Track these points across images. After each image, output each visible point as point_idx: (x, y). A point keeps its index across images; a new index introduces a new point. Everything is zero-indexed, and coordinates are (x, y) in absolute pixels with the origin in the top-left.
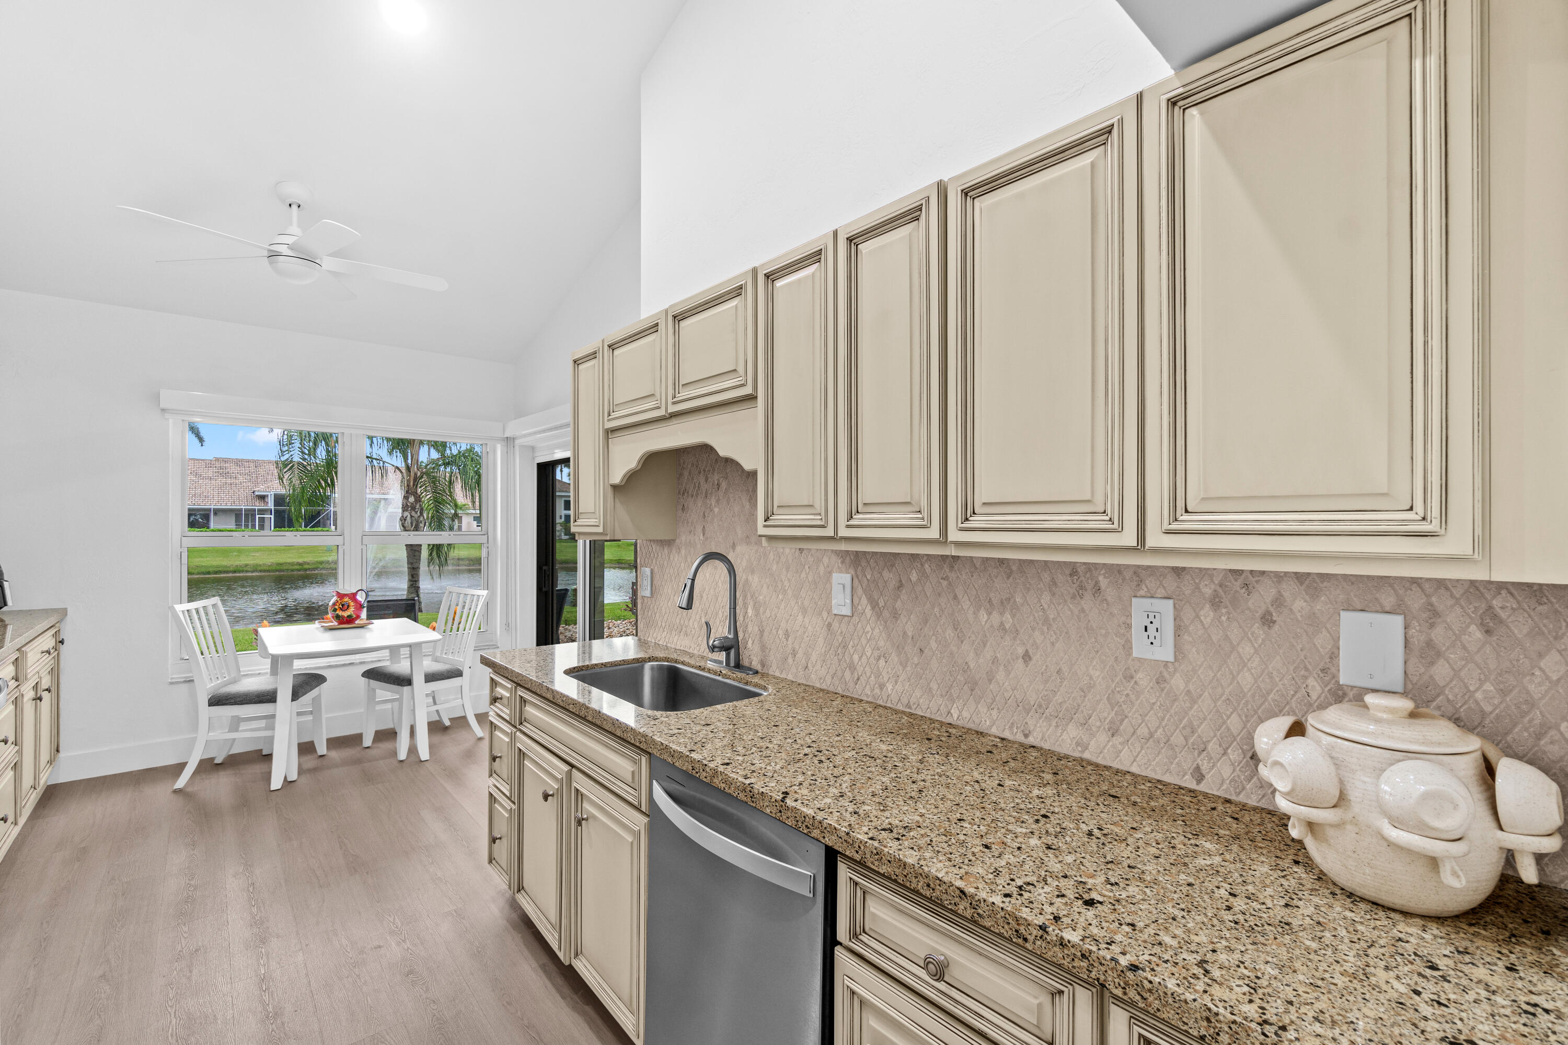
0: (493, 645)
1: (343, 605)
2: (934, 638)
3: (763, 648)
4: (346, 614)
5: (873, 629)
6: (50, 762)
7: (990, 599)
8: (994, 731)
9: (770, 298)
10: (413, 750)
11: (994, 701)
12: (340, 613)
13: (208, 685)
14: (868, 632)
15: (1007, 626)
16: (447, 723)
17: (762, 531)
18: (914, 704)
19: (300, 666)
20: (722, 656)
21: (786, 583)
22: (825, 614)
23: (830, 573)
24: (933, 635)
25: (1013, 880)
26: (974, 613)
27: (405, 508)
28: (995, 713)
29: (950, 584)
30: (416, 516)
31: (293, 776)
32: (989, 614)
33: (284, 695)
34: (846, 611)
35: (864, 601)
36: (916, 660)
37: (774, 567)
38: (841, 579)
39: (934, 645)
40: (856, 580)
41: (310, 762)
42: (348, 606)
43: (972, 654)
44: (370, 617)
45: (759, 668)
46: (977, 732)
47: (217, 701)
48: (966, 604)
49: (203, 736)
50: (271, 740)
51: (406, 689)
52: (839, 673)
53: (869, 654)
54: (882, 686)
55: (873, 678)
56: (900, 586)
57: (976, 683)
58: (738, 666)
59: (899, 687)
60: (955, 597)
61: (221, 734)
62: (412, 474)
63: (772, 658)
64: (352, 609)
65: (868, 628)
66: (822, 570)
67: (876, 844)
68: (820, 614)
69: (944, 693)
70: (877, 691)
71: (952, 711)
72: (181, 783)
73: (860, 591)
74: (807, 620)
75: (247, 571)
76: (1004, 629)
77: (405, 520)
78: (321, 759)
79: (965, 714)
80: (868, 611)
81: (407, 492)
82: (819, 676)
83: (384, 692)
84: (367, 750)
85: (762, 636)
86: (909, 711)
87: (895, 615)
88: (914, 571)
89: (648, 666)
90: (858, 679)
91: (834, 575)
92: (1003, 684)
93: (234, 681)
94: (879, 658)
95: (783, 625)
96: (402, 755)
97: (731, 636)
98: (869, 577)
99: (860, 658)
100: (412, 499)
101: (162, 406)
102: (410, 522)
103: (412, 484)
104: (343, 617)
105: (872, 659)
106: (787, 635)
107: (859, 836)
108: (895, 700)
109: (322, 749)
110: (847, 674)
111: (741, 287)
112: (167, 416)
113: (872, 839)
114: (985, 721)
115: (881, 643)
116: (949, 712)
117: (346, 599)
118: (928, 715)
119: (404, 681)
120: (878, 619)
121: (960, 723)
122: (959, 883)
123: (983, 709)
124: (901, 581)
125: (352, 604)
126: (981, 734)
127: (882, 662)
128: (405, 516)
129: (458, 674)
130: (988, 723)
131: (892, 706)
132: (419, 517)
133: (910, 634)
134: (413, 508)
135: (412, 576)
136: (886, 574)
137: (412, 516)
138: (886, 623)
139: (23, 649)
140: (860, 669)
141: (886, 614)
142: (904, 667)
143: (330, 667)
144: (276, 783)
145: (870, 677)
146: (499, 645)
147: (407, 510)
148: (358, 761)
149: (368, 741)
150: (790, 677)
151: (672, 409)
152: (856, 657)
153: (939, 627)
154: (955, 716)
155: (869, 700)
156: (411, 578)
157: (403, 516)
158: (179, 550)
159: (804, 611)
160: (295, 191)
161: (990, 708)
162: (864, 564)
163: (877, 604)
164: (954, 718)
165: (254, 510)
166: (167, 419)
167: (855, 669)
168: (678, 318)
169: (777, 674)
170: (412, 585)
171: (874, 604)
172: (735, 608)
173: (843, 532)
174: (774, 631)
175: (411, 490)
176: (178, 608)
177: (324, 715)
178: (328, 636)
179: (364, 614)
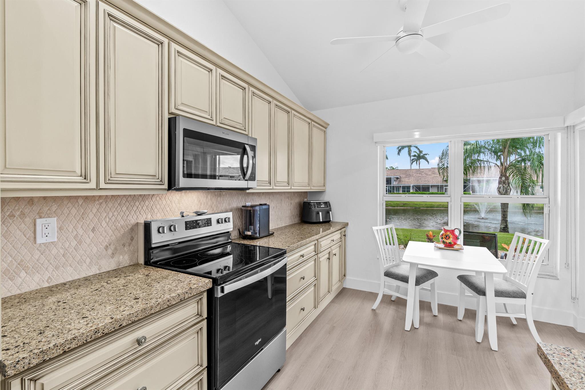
0: (553, 276)
1: (446, 236)
4: (448, 241)
6: (342, 280)
12: (445, 240)
13: (386, 266)
16: (515, 322)
27: (500, 183)
30: (506, 186)
33: (412, 281)
41: (426, 316)
42: (449, 237)
44: (465, 244)
47: (388, 274)
49: (382, 289)
51: (482, 297)
62: (504, 167)
64: (451, 239)
72: (375, 306)
75: (440, 207)
77: (500, 188)
78: (434, 317)
81: (501, 175)
84: (459, 322)
93: (397, 266)
96: (479, 339)
100: (503, 178)
101: (375, 141)
102: (502, 189)
103: (503, 171)
104: (447, 242)
109: (435, 312)
112: (377, 145)
117: (448, 233)
119: (480, 290)
125: (451, 236)
128: (500, 186)
129: (523, 296)
132: (507, 187)
134: (504, 183)
135: (504, 215)
137: (503, 187)
139: (319, 240)
144: (408, 327)
146: (559, 277)
147: (501, 184)
148: (454, 329)
149: (461, 315)
156: (503, 216)
157: (499, 187)
158: (383, 202)
165: (443, 185)
166: (377, 146)
170: (504, 219)
175: (503, 174)
176: (375, 228)
177: (437, 291)
178: (439, 253)
179: (460, 241)
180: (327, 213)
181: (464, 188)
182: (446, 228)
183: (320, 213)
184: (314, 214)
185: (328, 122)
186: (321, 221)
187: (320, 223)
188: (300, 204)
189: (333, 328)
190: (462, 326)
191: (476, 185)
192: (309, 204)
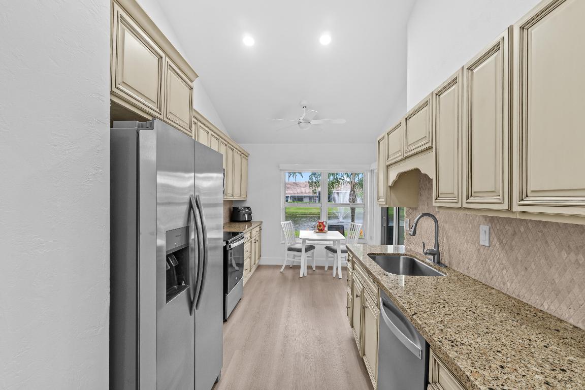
2: (533, 263)
3: (450, 256)
4: (320, 228)
5: (500, 254)
6: (259, 258)
7: (569, 245)
8: (571, 321)
9: (438, 103)
10: (337, 274)
11: (571, 304)
13: (288, 245)
14: (497, 255)
15: (581, 262)
17: (434, 204)
18: (522, 296)
19: (308, 242)
20: (431, 257)
21: (460, 228)
22: (477, 244)
23: (480, 225)
24: (533, 261)
25: (502, 385)
26: (558, 252)
28: (572, 311)
29: (543, 234)
30: (354, 198)
31: (306, 275)
32: (569, 254)
33: (303, 250)
34: (487, 244)
35: (496, 240)
36: (523, 273)
37: (455, 221)
38: (484, 228)
39: (533, 266)
40: (492, 230)
41: (310, 271)
42: (321, 226)
43: (557, 275)
44: (328, 230)
45: (448, 265)
46: (558, 319)
47: (290, 249)
48: (553, 246)
49: (286, 258)
50: (300, 262)
51: (335, 254)
52: (483, 273)
53: (498, 266)
54: (504, 284)
55: (499, 279)
56: (515, 233)
57: (560, 292)
58: (439, 263)
59: (513, 285)
60: (547, 242)
61: (291, 259)
62: (353, 184)
63: (454, 261)
65: (497, 254)
66: (476, 223)
67: (440, 344)
68: (475, 244)
69: (539, 293)
70: (502, 285)
71: (544, 304)
72: (282, 270)
73: (493, 235)
74: (468, 246)
76: (579, 264)
78: (313, 271)
79: (552, 307)
80: (498, 244)
81: (351, 190)
82: (474, 273)
83: (331, 254)
84: (326, 271)
85: (449, 251)
86: (519, 299)
87: (512, 249)
88: (522, 226)
89: (402, 257)
90: (492, 278)
91: (481, 226)
92: (578, 295)
93: (294, 245)
94: (503, 269)
95: (458, 248)
96: (334, 275)
97: (436, 250)
98: (498, 228)
99: (493, 267)
101: (280, 169)
102: (352, 199)
103: (352, 187)
105: (499, 269)
106: (460, 252)
107: (434, 338)
108: (511, 292)
109: (314, 269)
110: (487, 274)
111: (427, 102)
112: (281, 171)
113: (440, 341)
114: (566, 314)
115: (504, 262)
116: (542, 305)
117: (321, 224)
118: (529, 303)
119: (335, 251)
120: (503, 249)
121: (549, 312)
122: (468, 374)
123: (564, 307)
124: (515, 231)
126: (561, 321)
127: (504, 272)
128: (350, 198)
130: (567, 316)
131: (509, 294)
133: (520, 259)
134: (353, 195)
136: (507, 227)
138: (507, 252)
140: (493, 273)
141: (507, 247)
142: (517, 276)
143: (317, 244)
144: (301, 276)
145: (498, 278)
147: (351, 196)
148: (323, 274)
149: (326, 269)
150: (461, 272)
151: (406, 155)
152: (491, 267)
153: (536, 257)
154: (546, 308)
155: (498, 289)
158: (284, 207)
159: (467, 242)
160: (304, 103)
161: (568, 307)
162: (496, 221)
163: (502, 242)
164: (545, 308)
167: (491, 272)
168: (407, 119)
169: (456, 269)
171: (501, 242)
172: (438, 238)
173: (465, 205)
174: (454, 250)
175: (353, 190)
176: (282, 223)
177: (315, 259)
178: (316, 234)
179: (326, 229)
180: (250, 215)
181: (328, 199)
182: (320, 221)
183: (246, 215)
184: (241, 215)
185: (249, 153)
186: (247, 220)
187: (245, 221)
188: (230, 209)
189: (261, 282)
190: (328, 273)
191: (336, 196)
192: (238, 208)
